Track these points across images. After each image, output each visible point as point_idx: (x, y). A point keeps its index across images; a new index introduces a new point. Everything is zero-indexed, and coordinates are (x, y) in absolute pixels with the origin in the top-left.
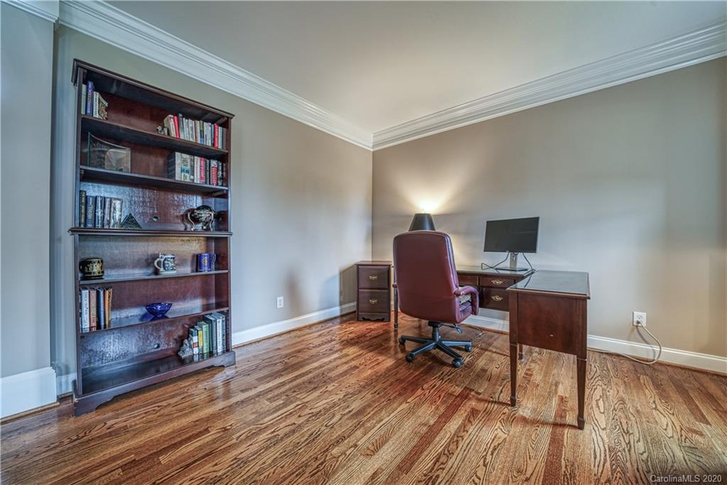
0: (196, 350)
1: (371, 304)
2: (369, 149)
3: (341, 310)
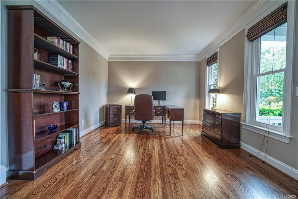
0: (64, 145)
1: (115, 120)
2: (107, 59)
3: (100, 124)
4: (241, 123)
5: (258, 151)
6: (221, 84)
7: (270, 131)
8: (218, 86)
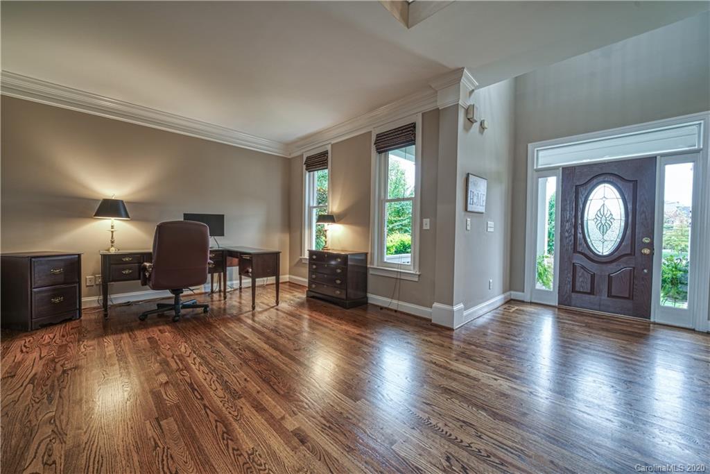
1: (54, 304)
4: (368, 266)
5: (389, 300)
6: (334, 207)
7: (402, 271)
8: (330, 210)
